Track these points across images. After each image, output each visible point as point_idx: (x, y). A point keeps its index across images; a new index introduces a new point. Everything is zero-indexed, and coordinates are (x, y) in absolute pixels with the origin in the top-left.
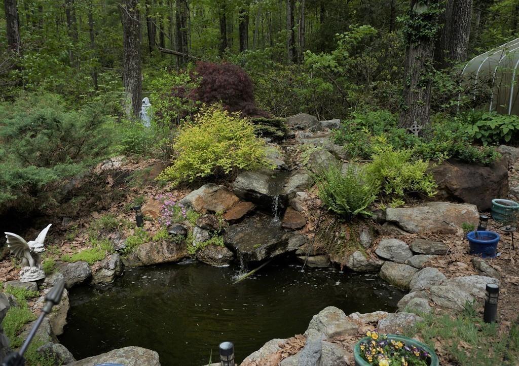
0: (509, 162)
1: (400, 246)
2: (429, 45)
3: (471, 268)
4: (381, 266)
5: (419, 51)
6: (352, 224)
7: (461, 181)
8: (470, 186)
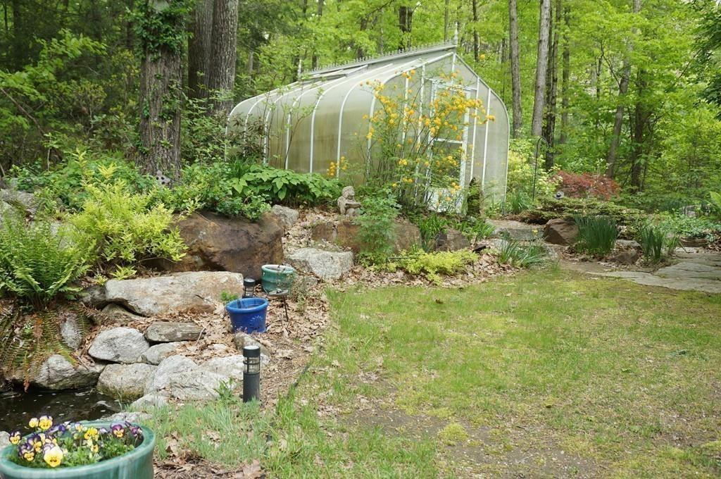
0: (284, 227)
1: (128, 336)
2: (174, 60)
3: (232, 349)
4: (99, 374)
5: (160, 66)
6: (46, 312)
7: (220, 242)
8: (233, 248)
